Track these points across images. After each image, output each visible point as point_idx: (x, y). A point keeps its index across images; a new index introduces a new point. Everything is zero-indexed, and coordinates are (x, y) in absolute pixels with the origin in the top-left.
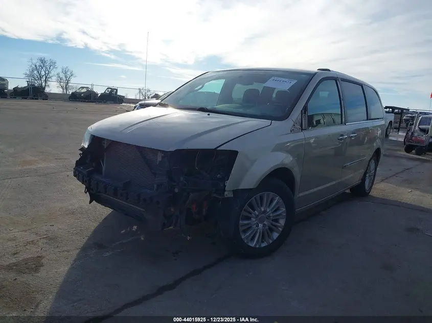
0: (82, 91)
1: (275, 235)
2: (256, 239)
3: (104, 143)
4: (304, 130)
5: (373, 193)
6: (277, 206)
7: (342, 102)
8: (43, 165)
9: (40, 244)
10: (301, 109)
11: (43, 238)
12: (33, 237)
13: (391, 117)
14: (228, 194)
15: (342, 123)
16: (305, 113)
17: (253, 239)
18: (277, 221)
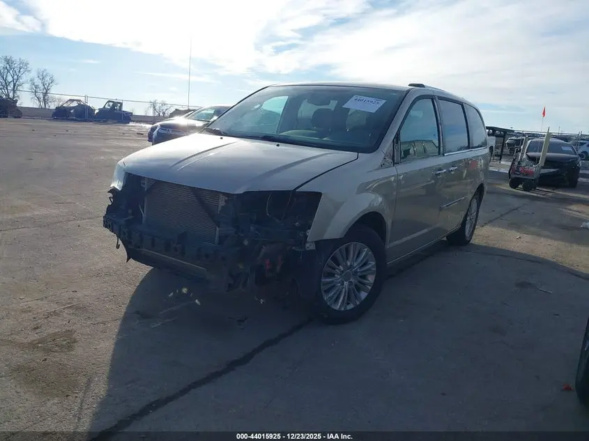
0: (72, 105)
1: (363, 295)
2: (341, 300)
3: (144, 184)
4: (396, 163)
5: (476, 240)
6: (365, 260)
7: (440, 127)
8: (40, 212)
9: (65, 315)
10: (393, 138)
11: (67, 308)
12: (54, 307)
13: (492, 141)
14: (310, 246)
15: (439, 154)
16: (397, 143)
17: (337, 300)
18: (364, 277)
